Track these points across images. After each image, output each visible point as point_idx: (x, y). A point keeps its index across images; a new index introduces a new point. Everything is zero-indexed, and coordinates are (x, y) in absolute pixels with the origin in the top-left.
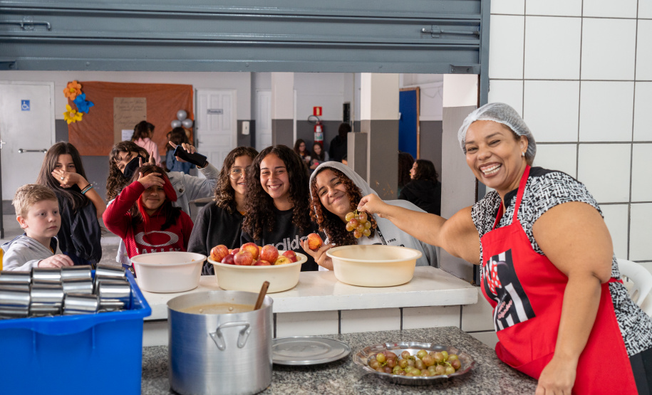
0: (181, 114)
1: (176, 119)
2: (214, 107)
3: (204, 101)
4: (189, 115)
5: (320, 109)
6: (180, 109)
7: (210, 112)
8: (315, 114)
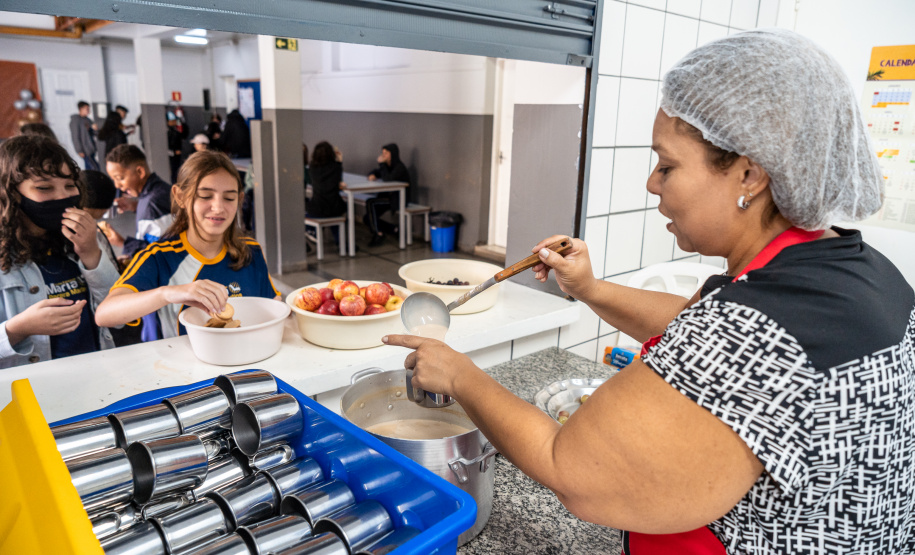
0: (25, 94)
1: (20, 98)
2: (64, 88)
3: (50, 82)
4: (35, 96)
5: (179, 94)
6: (23, 88)
7: (59, 92)
8: (174, 99)
